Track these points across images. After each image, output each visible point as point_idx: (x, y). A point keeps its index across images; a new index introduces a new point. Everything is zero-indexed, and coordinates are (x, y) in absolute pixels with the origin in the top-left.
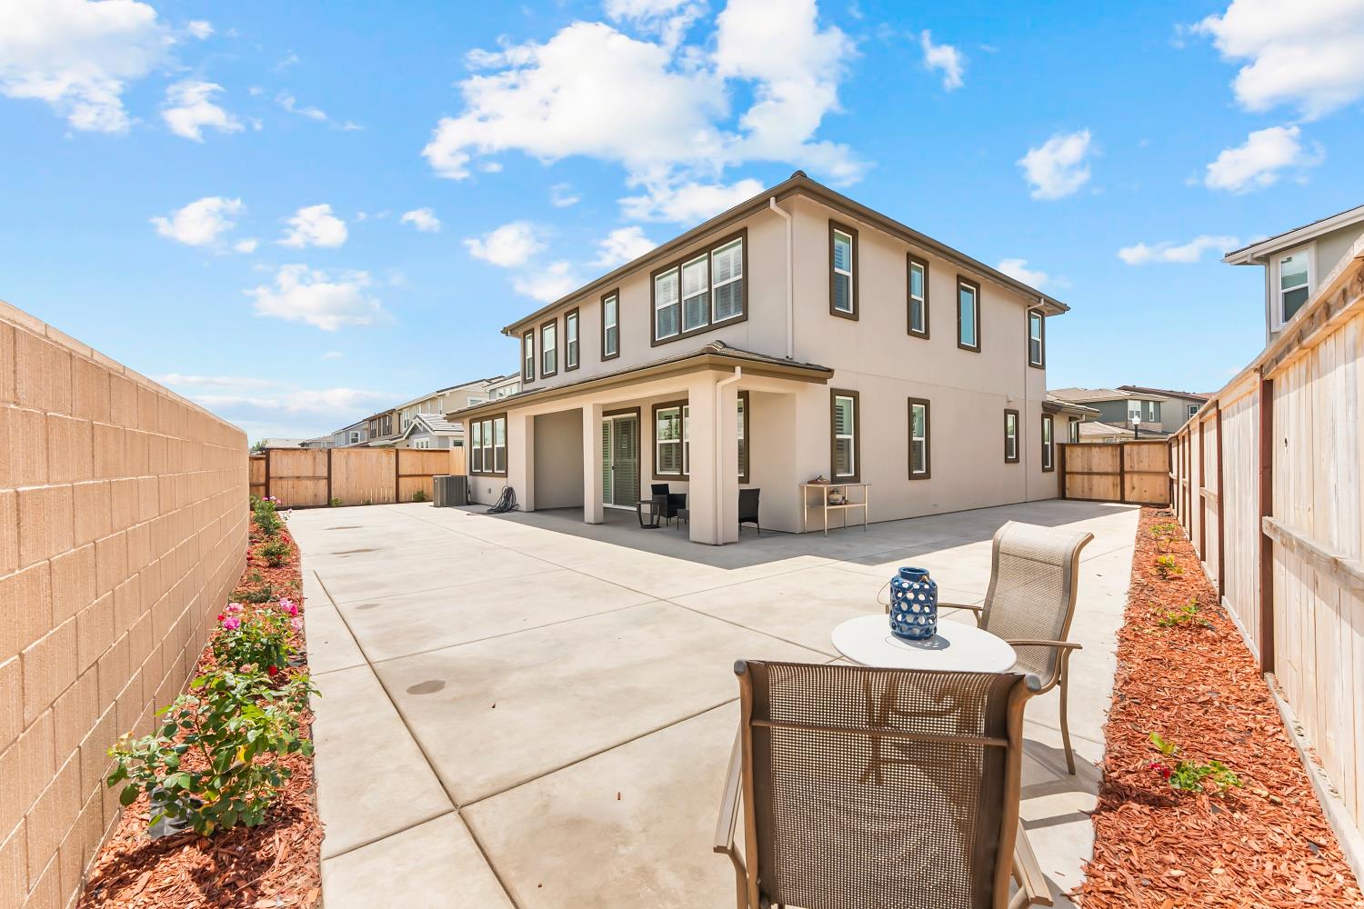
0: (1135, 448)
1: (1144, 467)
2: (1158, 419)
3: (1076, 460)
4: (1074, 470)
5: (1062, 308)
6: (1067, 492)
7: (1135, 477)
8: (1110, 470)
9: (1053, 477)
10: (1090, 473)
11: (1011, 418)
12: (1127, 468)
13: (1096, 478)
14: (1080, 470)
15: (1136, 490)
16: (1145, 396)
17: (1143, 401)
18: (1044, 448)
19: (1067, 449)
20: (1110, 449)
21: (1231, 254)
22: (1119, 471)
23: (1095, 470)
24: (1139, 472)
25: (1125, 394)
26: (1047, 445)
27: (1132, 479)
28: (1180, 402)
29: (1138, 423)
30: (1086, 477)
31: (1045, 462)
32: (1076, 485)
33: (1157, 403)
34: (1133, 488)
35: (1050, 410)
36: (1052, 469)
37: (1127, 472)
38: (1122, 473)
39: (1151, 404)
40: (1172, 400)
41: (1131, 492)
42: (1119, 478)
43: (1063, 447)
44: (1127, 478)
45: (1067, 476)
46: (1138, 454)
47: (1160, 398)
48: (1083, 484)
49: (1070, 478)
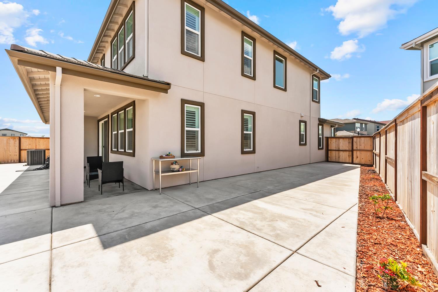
0: (358, 139)
1: (362, 147)
2: (366, 130)
3: (333, 144)
4: (332, 149)
5: (328, 76)
6: (329, 158)
7: (358, 152)
8: (347, 149)
9: (323, 152)
10: (339, 150)
11: (303, 124)
12: (354, 148)
13: (341, 153)
14: (335, 149)
15: (358, 158)
16: (362, 122)
17: (361, 123)
18: (319, 139)
19: (329, 140)
20: (347, 139)
21: (405, 44)
22: (351, 149)
23: (341, 149)
24: (360, 150)
25: (355, 120)
26: (321, 138)
27: (357, 153)
28: (373, 124)
29: (359, 131)
30: (337, 152)
31: (319, 145)
32: (333, 155)
33: (366, 124)
34: (357, 157)
35: (322, 122)
36: (322, 149)
37: (355, 150)
38: (352, 150)
39: (364, 125)
40: (371, 123)
41: (357, 159)
42: (351, 152)
43: (327, 138)
44: (355, 152)
45: (329, 152)
46: (360, 142)
47: (367, 122)
48: (336, 155)
49: (330, 152)
